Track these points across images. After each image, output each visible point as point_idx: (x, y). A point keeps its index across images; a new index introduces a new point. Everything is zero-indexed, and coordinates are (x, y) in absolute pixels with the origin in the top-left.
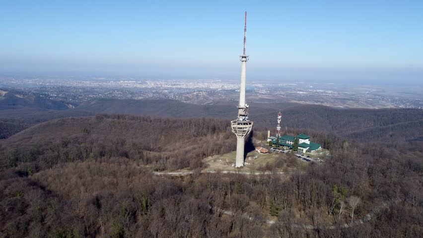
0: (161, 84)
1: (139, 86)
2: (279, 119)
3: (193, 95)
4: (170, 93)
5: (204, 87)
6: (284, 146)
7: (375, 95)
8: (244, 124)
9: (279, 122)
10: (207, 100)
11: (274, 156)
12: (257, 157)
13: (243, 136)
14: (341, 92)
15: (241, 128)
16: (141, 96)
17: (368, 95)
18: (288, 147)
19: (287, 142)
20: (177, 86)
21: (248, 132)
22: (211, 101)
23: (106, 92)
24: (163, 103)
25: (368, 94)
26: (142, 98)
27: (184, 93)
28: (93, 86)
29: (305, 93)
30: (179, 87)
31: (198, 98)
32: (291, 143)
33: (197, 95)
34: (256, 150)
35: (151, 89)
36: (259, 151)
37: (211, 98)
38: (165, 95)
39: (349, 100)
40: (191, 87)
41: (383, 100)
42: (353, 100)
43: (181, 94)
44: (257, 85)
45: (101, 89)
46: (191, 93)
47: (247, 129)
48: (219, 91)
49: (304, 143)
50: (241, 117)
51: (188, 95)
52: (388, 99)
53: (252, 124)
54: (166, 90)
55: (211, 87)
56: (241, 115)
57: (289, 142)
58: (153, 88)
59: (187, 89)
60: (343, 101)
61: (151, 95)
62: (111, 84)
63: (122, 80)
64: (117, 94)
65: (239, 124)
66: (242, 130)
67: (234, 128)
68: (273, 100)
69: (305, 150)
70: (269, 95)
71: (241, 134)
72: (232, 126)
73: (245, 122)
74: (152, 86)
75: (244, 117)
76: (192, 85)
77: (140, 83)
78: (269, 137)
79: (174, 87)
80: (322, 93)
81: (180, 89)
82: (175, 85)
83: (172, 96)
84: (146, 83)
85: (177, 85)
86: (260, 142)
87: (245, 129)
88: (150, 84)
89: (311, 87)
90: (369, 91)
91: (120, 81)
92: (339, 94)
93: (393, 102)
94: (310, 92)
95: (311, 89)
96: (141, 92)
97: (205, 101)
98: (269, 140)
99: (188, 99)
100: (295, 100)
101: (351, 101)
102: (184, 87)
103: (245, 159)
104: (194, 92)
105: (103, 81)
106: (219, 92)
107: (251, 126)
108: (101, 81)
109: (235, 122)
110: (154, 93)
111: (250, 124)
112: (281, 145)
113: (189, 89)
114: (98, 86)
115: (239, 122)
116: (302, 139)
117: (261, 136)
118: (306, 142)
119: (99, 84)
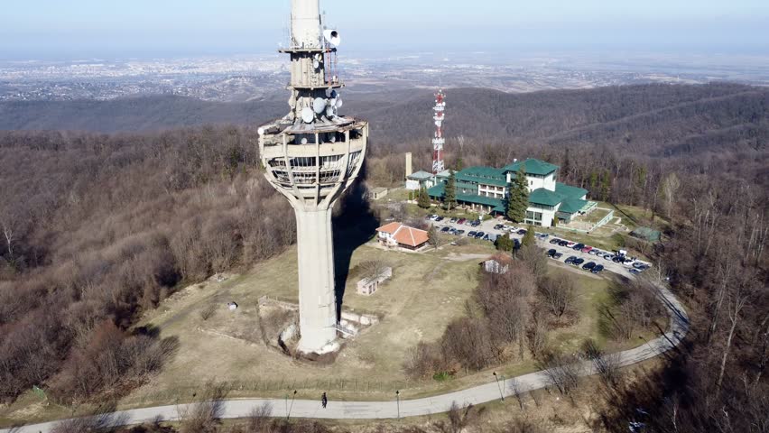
0: (157, 68)
1: (110, 73)
2: (440, 114)
3: (224, 85)
4: (176, 83)
5: (246, 69)
6: (469, 204)
7: (559, 69)
8: (325, 138)
9: (438, 124)
10: (252, 92)
11: (453, 256)
12: (389, 274)
13: (320, 199)
14: (499, 68)
15: (311, 161)
16: (113, 93)
17: (546, 70)
18: (486, 206)
19: (480, 189)
20: (191, 71)
21: (347, 176)
22: (260, 96)
23: (34, 88)
24: (158, 103)
25: (545, 67)
26: (117, 96)
27: (205, 84)
28: (9, 77)
29: (437, 71)
30: (195, 71)
31: (234, 91)
32: (496, 191)
33: (232, 85)
34: (380, 234)
35: (136, 78)
36: (392, 241)
37: (261, 90)
38: (164, 88)
39: (515, 79)
40: (220, 71)
41: (573, 76)
42: (522, 79)
43: (199, 86)
44: (349, 62)
45: (25, 83)
46: (218, 81)
47: (341, 166)
48: (276, 75)
49: (542, 191)
50: (307, 100)
51: (213, 87)
52: (580, 75)
53: (365, 133)
54: (167, 78)
55: (261, 69)
56: (304, 92)
57: (487, 190)
58: (142, 77)
59: (210, 75)
60: (506, 80)
61: (136, 90)
62: (51, 72)
63: (74, 64)
64: (60, 93)
65: (295, 141)
66: (315, 169)
67: (273, 162)
68: (381, 87)
69: (548, 216)
70: (371, 77)
71: (313, 192)
72: (266, 154)
73: (329, 127)
74: (139, 73)
75: (319, 103)
76: (221, 67)
77: (112, 68)
78: (409, 172)
79: (187, 71)
80: (466, 69)
81: (198, 75)
82: (186, 68)
83: (178, 90)
84: (127, 67)
85: (191, 67)
86: (385, 193)
87: (329, 166)
88: (136, 69)
89: (446, 60)
90: (546, 63)
91: (69, 64)
92: (496, 70)
93: (590, 80)
94: (446, 68)
95: (446, 63)
96: (114, 84)
97: (248, 97)
98: (412, 185)
99: (212, 93)
100: (423, 84)
101: (519, 82)
102: (206, 70)
103: (339, 302)
104: (226, 78)
105: (32, 67)
106: (276, 77)
107: (361, 144)
108: (26, 67)
109: (277, 132)
110: (142, 86)
111: (354, 135)
112: (460, 202)
113: (216, 75)
114: (21, 77)
115: (297, 129)
116: (535, 175)
117: (383, 172)
118: (547, 188)
119: (23, 74)
